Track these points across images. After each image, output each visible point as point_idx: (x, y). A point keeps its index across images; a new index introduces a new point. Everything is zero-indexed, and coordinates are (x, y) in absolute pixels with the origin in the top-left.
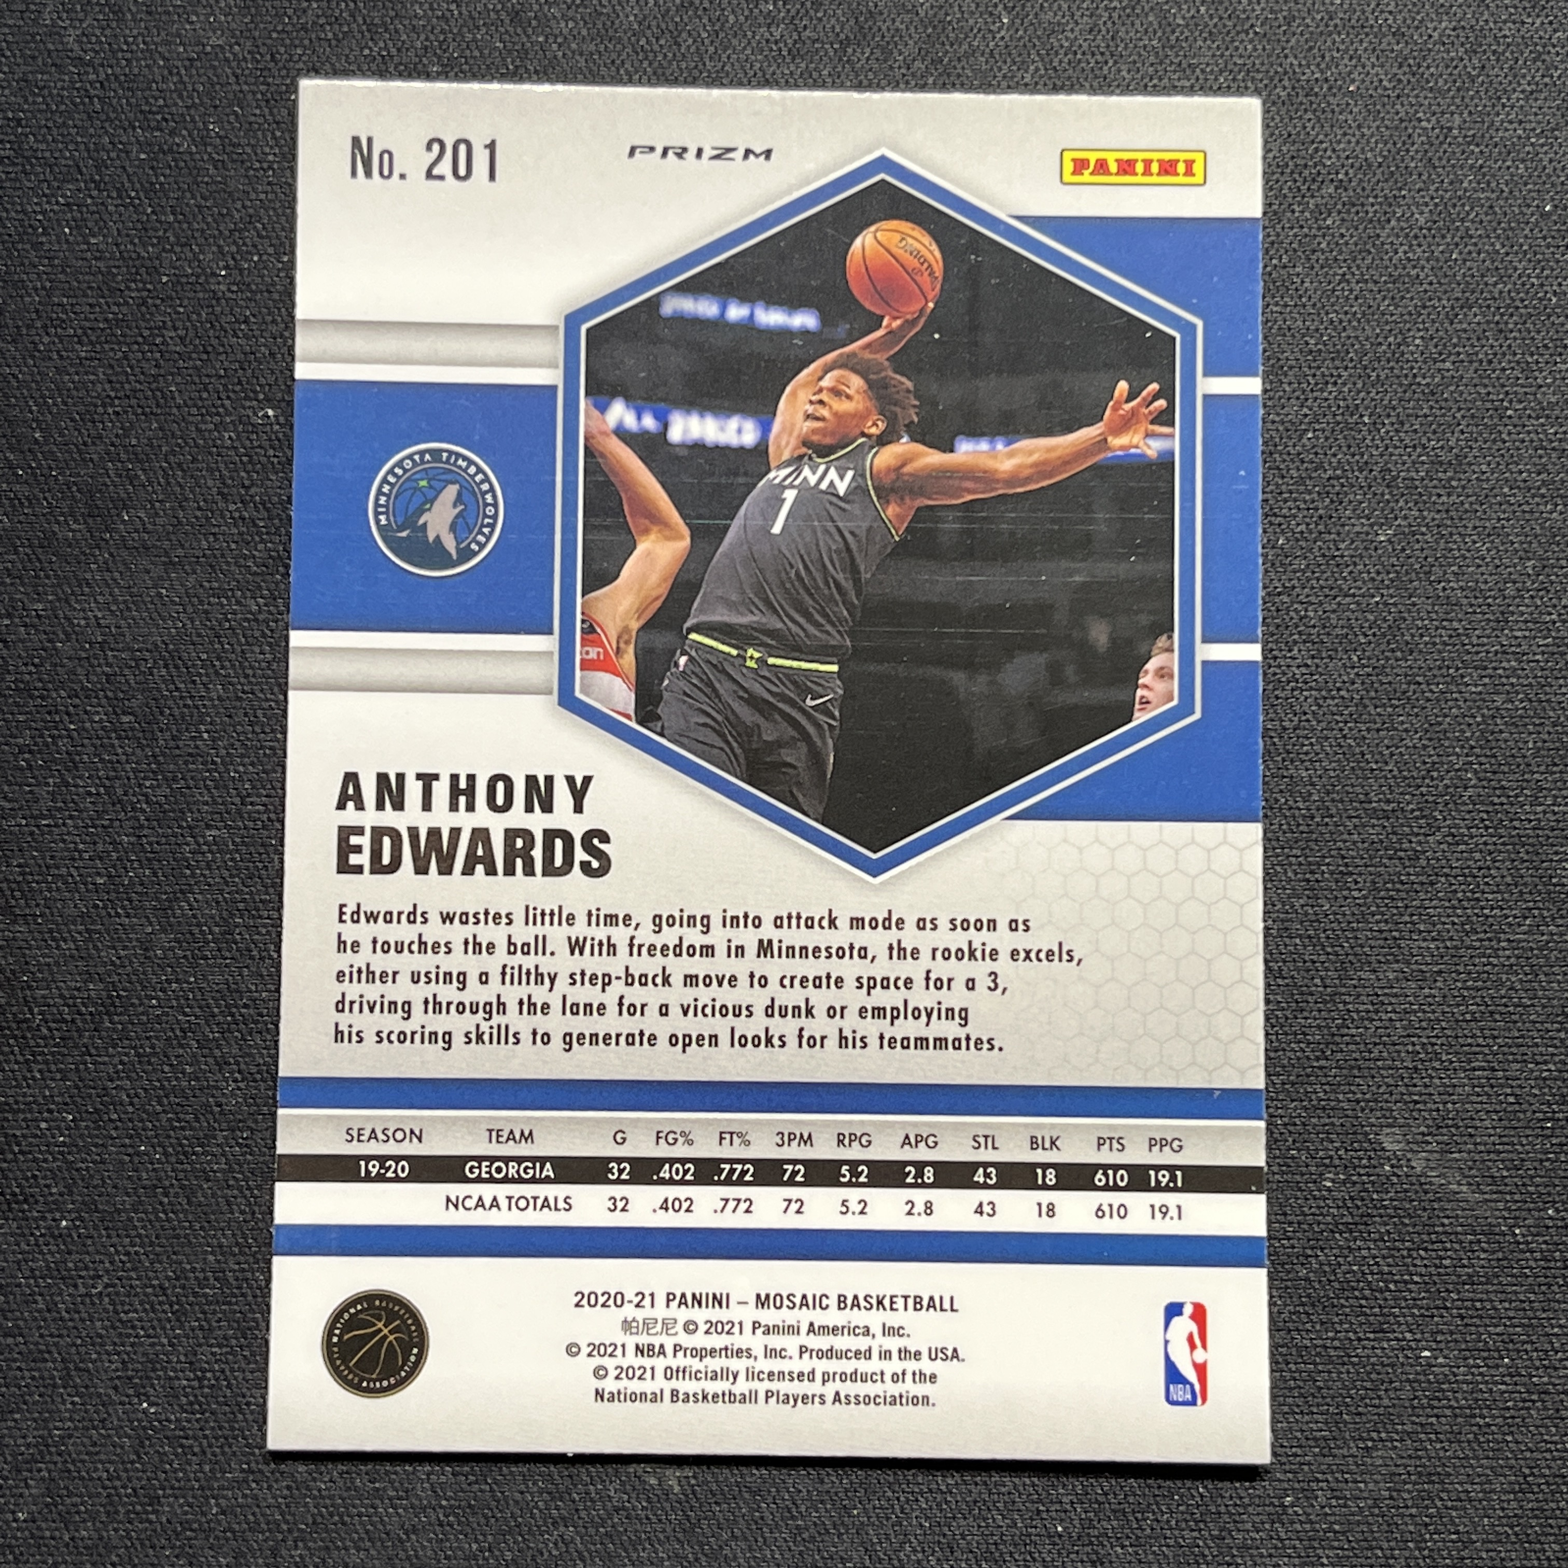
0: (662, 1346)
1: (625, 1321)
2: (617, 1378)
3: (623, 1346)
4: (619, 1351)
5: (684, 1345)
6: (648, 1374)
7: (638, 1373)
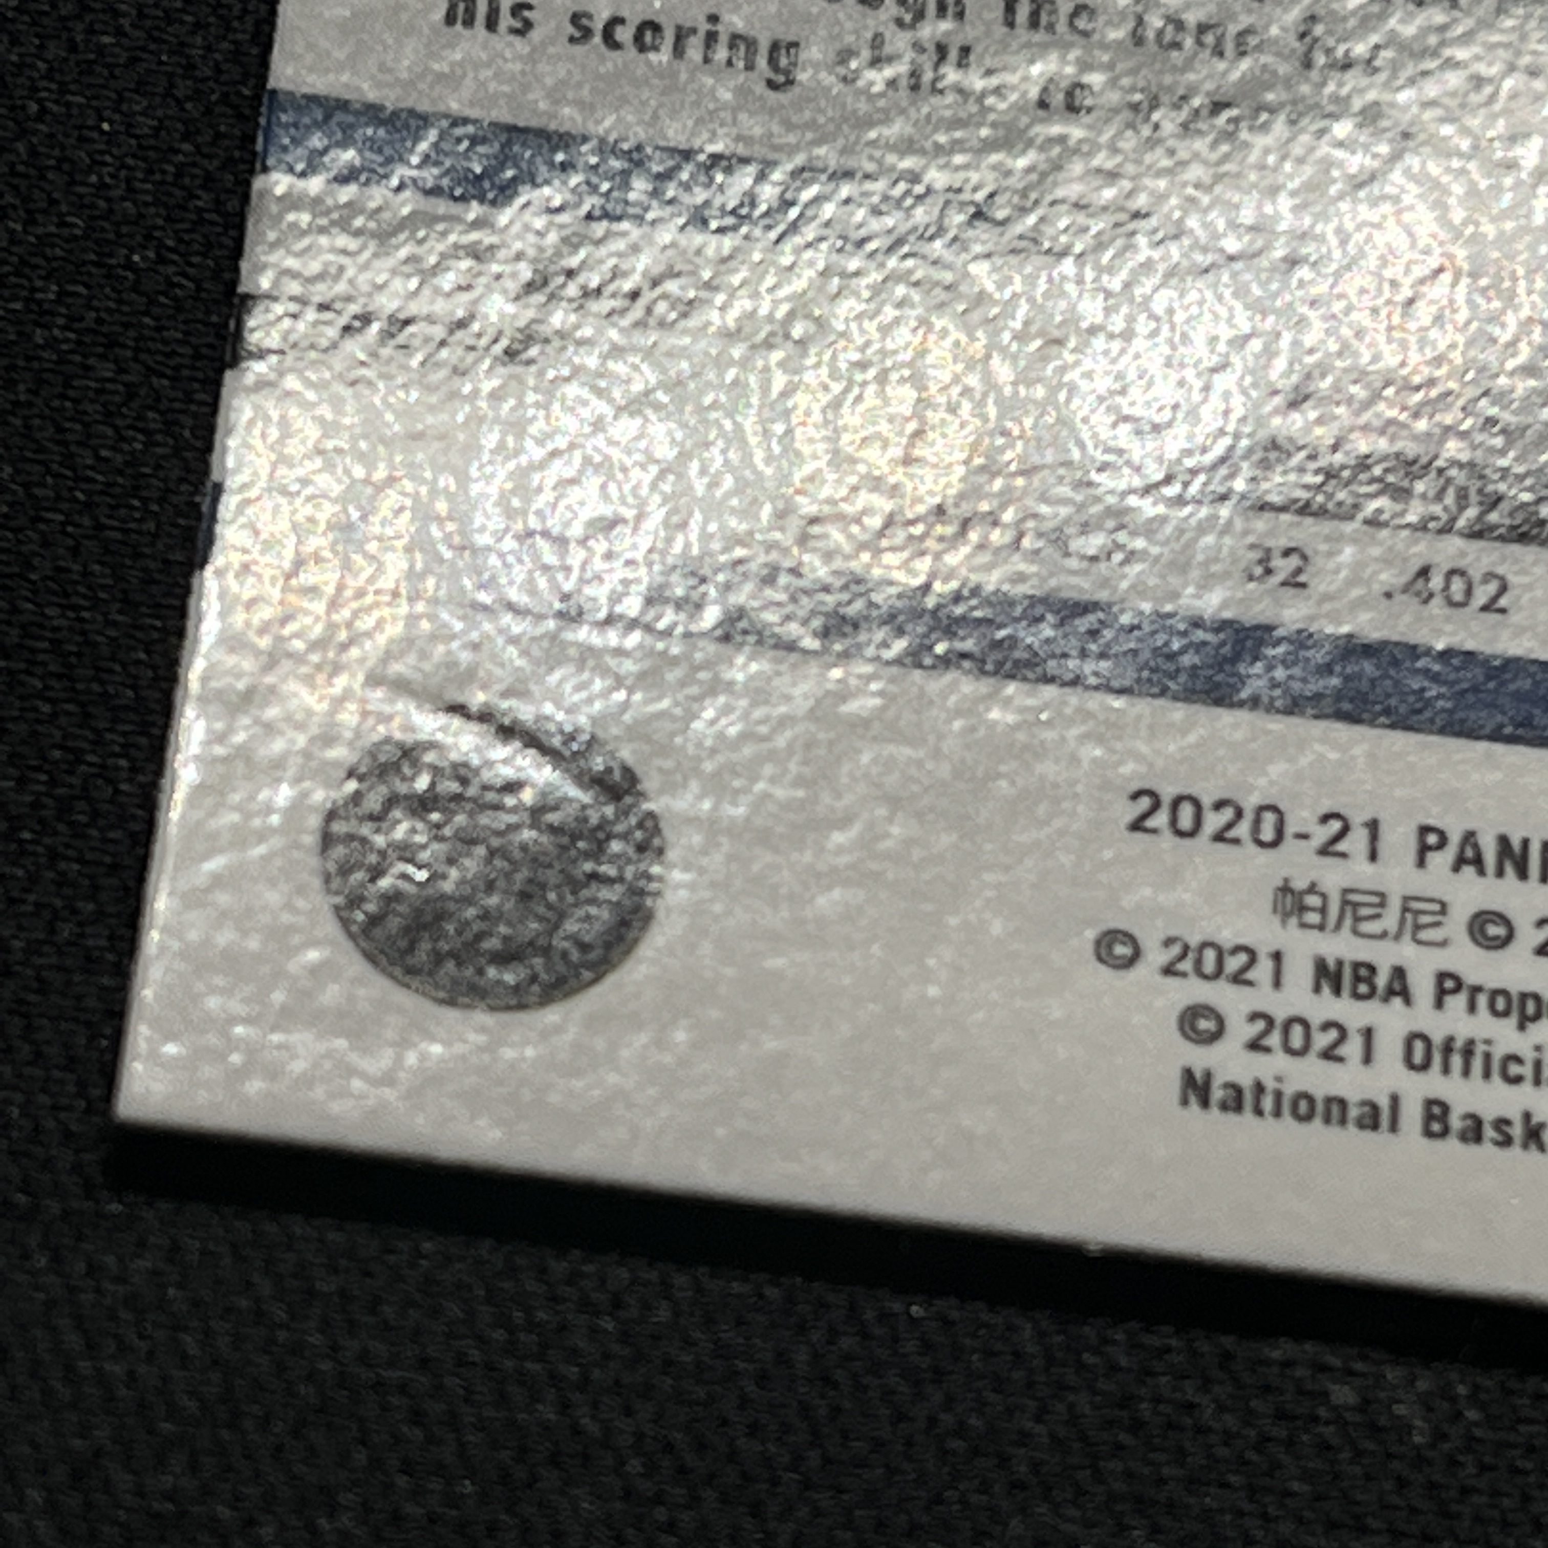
0: (1399, 973)
1: (1285, 889)
2: (1255, 1046)
3: (1277, 957)
4: (1263, 971)
5: (1471, 978)
6: (1353, 1048)
7: (1322, 1040)
